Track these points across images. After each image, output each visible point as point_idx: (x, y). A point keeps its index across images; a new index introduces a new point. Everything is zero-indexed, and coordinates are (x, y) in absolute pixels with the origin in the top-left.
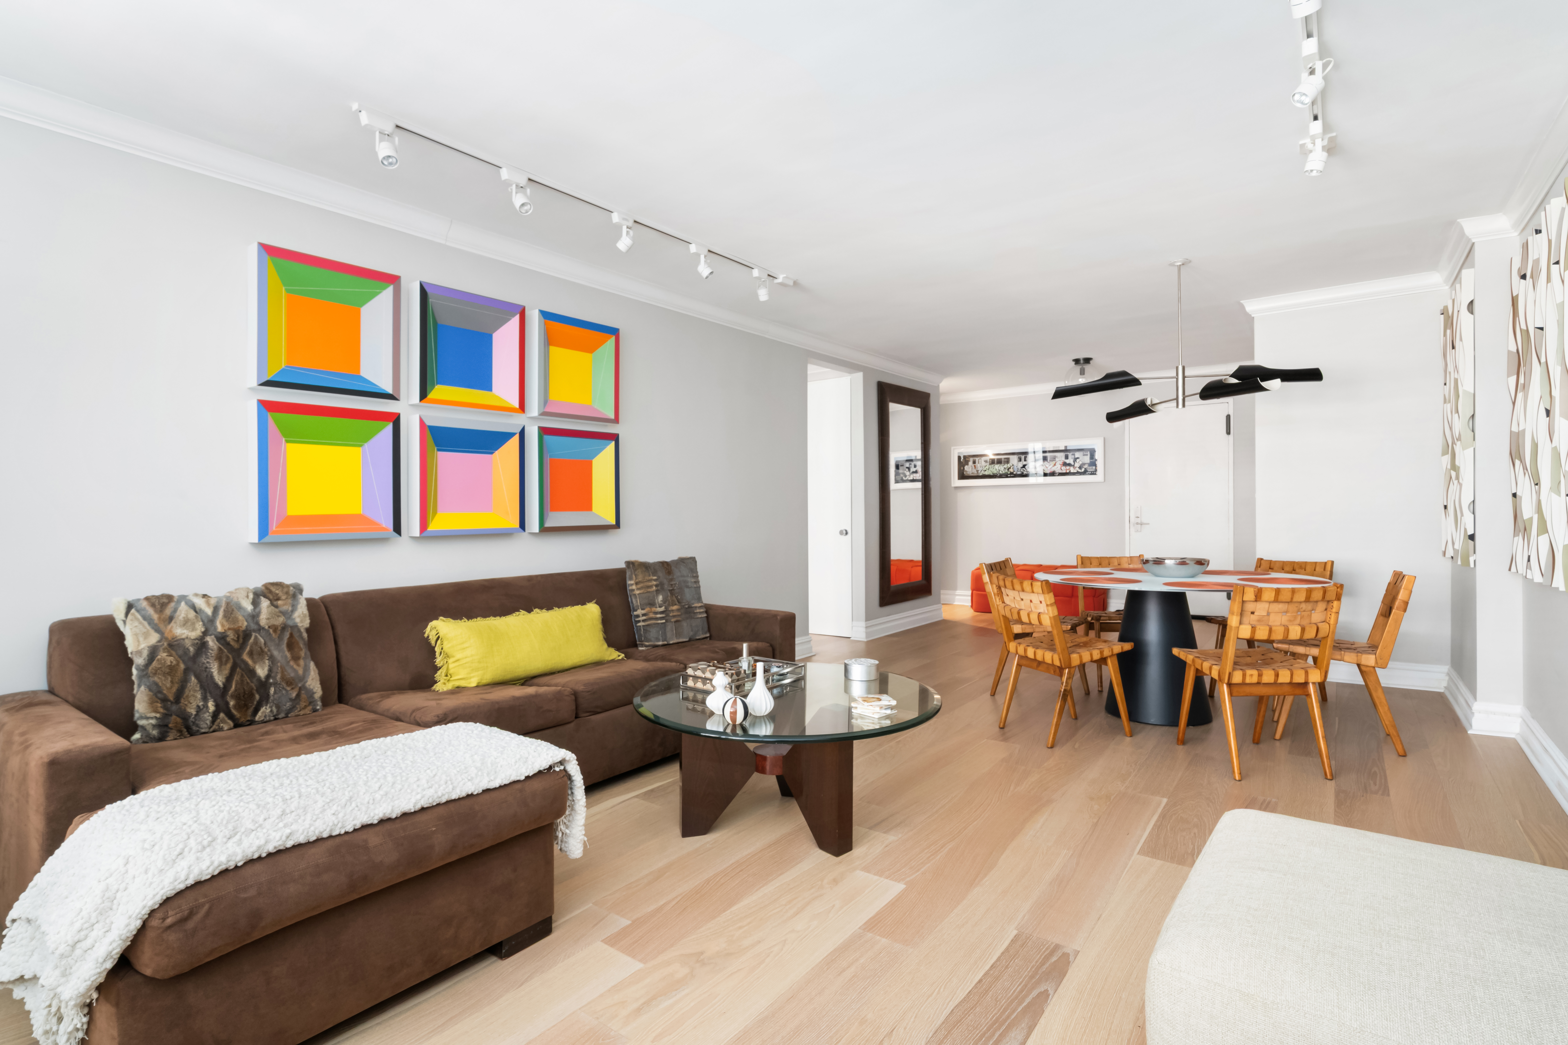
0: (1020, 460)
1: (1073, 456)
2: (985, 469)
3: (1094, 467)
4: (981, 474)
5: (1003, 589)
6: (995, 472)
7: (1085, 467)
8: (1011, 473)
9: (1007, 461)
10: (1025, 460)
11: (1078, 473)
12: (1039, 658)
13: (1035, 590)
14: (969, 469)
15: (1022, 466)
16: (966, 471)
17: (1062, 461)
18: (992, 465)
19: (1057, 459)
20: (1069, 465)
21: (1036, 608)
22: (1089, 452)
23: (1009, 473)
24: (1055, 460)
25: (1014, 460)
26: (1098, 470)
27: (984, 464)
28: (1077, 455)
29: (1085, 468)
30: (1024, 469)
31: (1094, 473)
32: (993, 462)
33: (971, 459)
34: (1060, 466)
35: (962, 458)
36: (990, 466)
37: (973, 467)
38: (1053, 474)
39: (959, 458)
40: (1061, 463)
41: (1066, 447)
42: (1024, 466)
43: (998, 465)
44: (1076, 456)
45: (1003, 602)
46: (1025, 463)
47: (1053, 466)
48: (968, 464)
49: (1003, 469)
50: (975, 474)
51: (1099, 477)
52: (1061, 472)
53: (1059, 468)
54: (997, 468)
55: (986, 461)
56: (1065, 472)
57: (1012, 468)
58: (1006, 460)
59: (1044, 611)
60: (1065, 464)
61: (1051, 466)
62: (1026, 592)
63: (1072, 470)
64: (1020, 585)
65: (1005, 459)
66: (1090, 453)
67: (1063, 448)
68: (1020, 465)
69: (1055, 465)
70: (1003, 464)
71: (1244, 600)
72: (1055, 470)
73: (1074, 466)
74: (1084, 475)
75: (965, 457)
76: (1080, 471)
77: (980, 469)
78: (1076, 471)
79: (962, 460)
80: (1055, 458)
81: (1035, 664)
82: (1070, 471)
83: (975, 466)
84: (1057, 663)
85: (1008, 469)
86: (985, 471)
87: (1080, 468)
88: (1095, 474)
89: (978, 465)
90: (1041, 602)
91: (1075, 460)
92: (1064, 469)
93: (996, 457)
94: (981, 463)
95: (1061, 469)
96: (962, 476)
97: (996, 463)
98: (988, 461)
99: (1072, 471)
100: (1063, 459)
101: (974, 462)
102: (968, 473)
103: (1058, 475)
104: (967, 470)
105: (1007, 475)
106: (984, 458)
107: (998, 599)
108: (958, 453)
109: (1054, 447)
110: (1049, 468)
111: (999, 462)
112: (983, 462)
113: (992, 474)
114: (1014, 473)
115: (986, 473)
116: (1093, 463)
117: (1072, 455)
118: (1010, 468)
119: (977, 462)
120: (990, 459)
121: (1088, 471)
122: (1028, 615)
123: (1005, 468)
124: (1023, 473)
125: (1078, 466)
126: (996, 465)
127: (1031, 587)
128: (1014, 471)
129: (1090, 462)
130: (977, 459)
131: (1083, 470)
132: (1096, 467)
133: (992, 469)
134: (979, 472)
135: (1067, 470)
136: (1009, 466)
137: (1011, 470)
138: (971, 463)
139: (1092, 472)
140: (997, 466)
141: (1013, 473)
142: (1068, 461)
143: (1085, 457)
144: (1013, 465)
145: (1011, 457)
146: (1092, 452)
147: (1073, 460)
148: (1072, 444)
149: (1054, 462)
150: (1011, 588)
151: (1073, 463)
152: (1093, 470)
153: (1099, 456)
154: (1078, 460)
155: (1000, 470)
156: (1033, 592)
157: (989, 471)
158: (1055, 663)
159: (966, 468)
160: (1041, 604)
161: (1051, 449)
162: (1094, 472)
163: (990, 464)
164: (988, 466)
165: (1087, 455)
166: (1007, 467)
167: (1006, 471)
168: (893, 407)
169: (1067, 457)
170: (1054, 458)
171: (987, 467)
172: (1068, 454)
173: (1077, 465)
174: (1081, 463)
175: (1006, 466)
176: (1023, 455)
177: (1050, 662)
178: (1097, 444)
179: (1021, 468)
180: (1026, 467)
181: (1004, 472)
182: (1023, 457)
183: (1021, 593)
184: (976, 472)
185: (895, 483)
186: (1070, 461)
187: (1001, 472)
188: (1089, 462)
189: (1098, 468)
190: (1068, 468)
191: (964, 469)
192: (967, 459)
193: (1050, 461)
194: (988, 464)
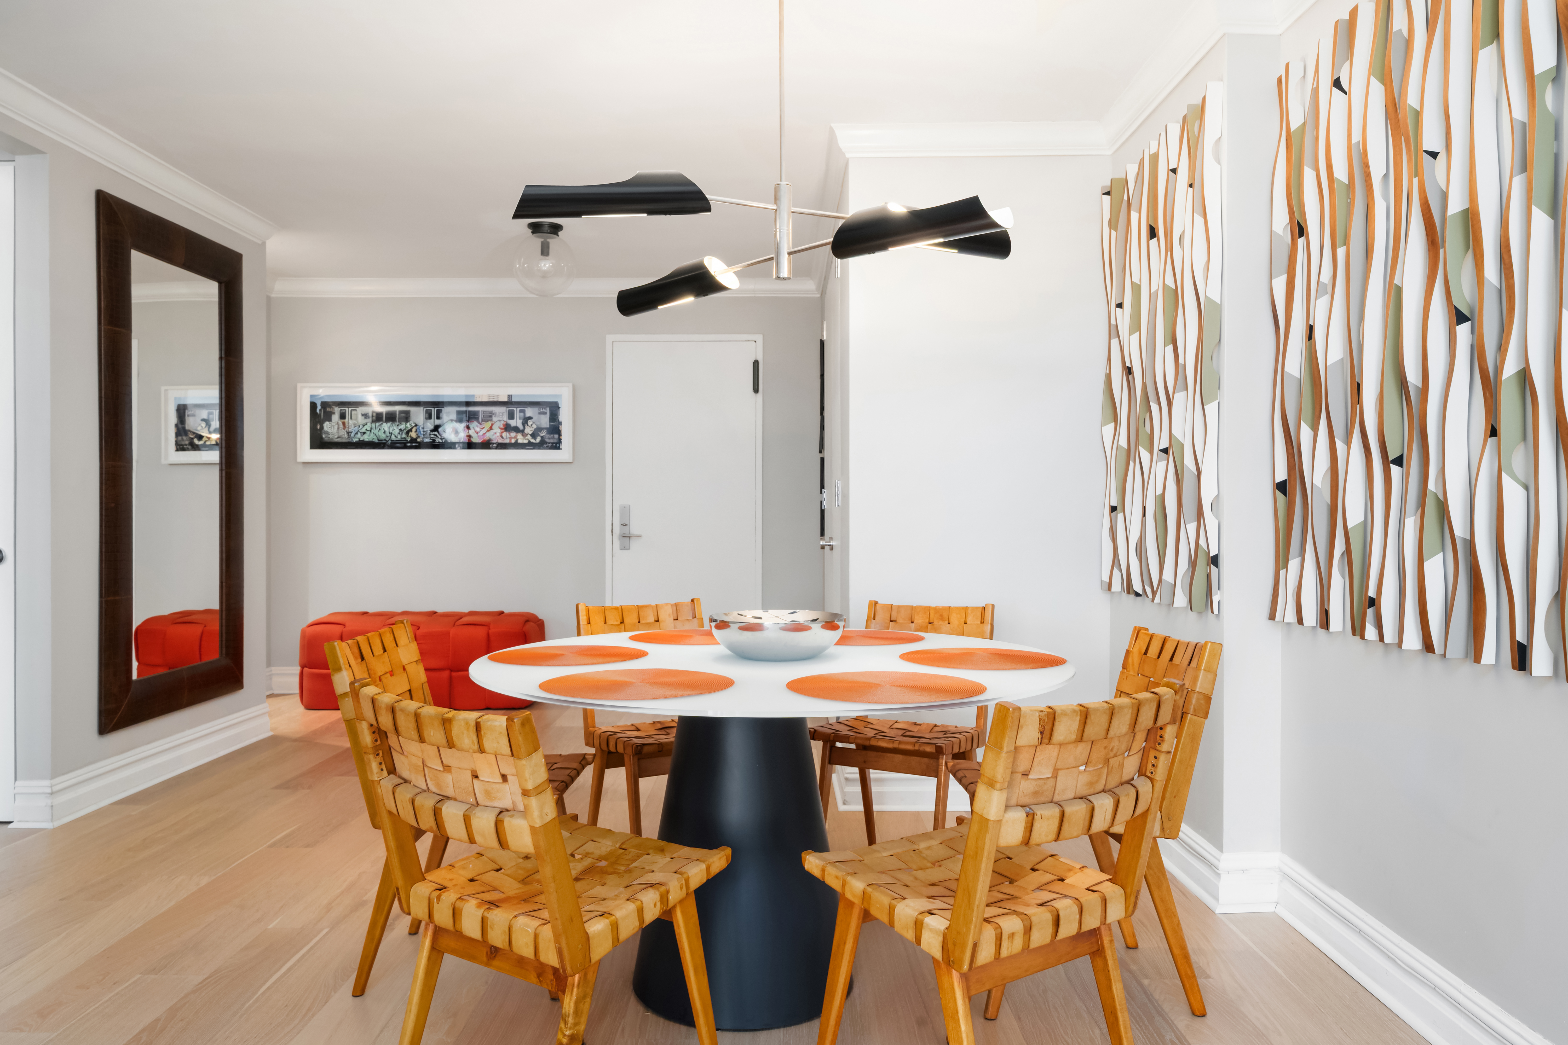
0: (429, 416)
1: (522, 414)
2: (363, 430)
3: (556, 436)
4: (355, 440)
5: (392, 740)
6: (383, 436)
7: (542, 435)
8: (413, 440)
9: (406, 417)
10: (438, 418)
11: (530, 445)
12: (497, 938)
13: (487, 744)
14: (332, 429)
15: (432, 427)
16: (327, 433)
17: (503, 422)
18: (377, 424)
19: (495, 419)
20: (516, 429)
21: (488, 793)
22: (548, 409)
23: (409, 439)
24: (491, 420)
25: (418, 415)
26: (562, 441)
27: (361, 420)
28: (529, 412)
29: (542, 437)
30: (436, 433)
31: (556, 446)
32: (378, 418)
33: (337, 410)
34: (499, 431)
35: (319, 407)
36: (373, 425)
37: (341, 426)
38: (486, 445)
39: (313, 406)
40: (502, 426)
41: (510, 396)
42: (436, 428)
43: (389, 424)
44: (528, 415)
45: (392, 771)
46: (437, 422)
47: (488, 431)
48: (330, 420)
49: (398, 431)
50: (345, 438)
51: (563, 454)
52: (501, 441)
53: (498, 434)
54: (387, 429)
55: (365, 416)
56: (507, 441)
57: (414, 430)
58: (403, 415)
59: (514, 803)
60: (507, 428)
61: (484, 431)
62: (462, 750)
63: (521, 439)
64: (441, 728)
65: (401, 412)
66: (550, 410)
67: (506, 399)
68: (430, 425)
69: (491, 428)
70: (398, 423)
71: (1018, 744)
72: (492, 438)
73: (522, 431)
74: (539, 449)
75: (325, 405)
76: (533, 441)
77: (352, 429)
78: (526, 441)
79: (318, 411)
80: (491, 416)
81: (483, 953)
82: (517, 440)
83: (344, 424)
84: (550, 958)
85: (408, 433)
86: (364, 433)
87: (534, 435)
88: (559, 448)
89: (350, 422)
90: (504, 778)
91: (526, 420)
92: (508, 437)
93: (383, 410)
94: (356, 419)
95: (502, 437)
96: (319, 442)
97: (384, 419)
98: (370, 415)
99: (520, 441)
100: (505, 418)
101: (343, 416)
102: (331, 436)
103: (496, 448)
104: (329, 431)
105: (405, 444)
106: (361, 410)
107: (374, 766)
108: (312, 396)
109: (489, 396)
110: (481, 434)
111: (391, 418)
112: (360, 416)
113: (376, 441)
114: (419, 440)
115: (366, 438)
116: (555, 429)
117: (521, 411)
118: (411, 430)
119: (348, 415)
120: (373, 412)
121: (546, 443)
122: (467, 820)
123: (401, 430)
124: (434, 441)
125: (531, 433)
126: (385, 424)
127: (475, 738)
128: (418, 437)
129: (550, 425)
130: (348, 410)
131: (538, 440)
132: (560, 435)
133: (376, 431)
134: (353, 435)
135: (511, 438)
136: (409, 427)
137: (413, 434)
138: (336, 418)
139: (552, 443)
140: (386, 426)
141: (416, 439)
142: (513, 423)
143: (542, 416)
144: (416, 425)
145: (413, 410)
146: (554, 409)
147: (521, 421)
148: (520, 392)
149: (489, 424)
150: (416, 737)
151: (521, 427)
152: (555, 441)
153: (565, 416)
154: (530, 422)
155: (391, 433)
156: (482, 750)
157: (372, 434)
158: (543, 958)
159: (327, 426)
160: (506, 786)
161: (485, 399)
162: (556, 443)
163: (373, 422)
164: (369, 424)
165: (545, 413)
166: (406, 427)
167: (404, 436)
168: (138, 260)
169: (511, 416)
170: (489, 417)
171: (368, 427)
172: (513, 410)
173: (529, 430)
174: (535, 426)
175: (402, 427)
176: (435, 407)
177: (527, 952)
178: (563, 394)
179: (432, 431)
180: (440, 430)
181: (399, 437)
182: (434, 411)
183: (446, 753)
184: (346, 436)
185: (177, 450)
186: (517, 422)
187: (393, 438)
188: (548, 426)
189: (563, 437)
190: (513, 434)
191: (322, 428)
192: (328, 409)
193: (482, 421)
194: (370, 420)
